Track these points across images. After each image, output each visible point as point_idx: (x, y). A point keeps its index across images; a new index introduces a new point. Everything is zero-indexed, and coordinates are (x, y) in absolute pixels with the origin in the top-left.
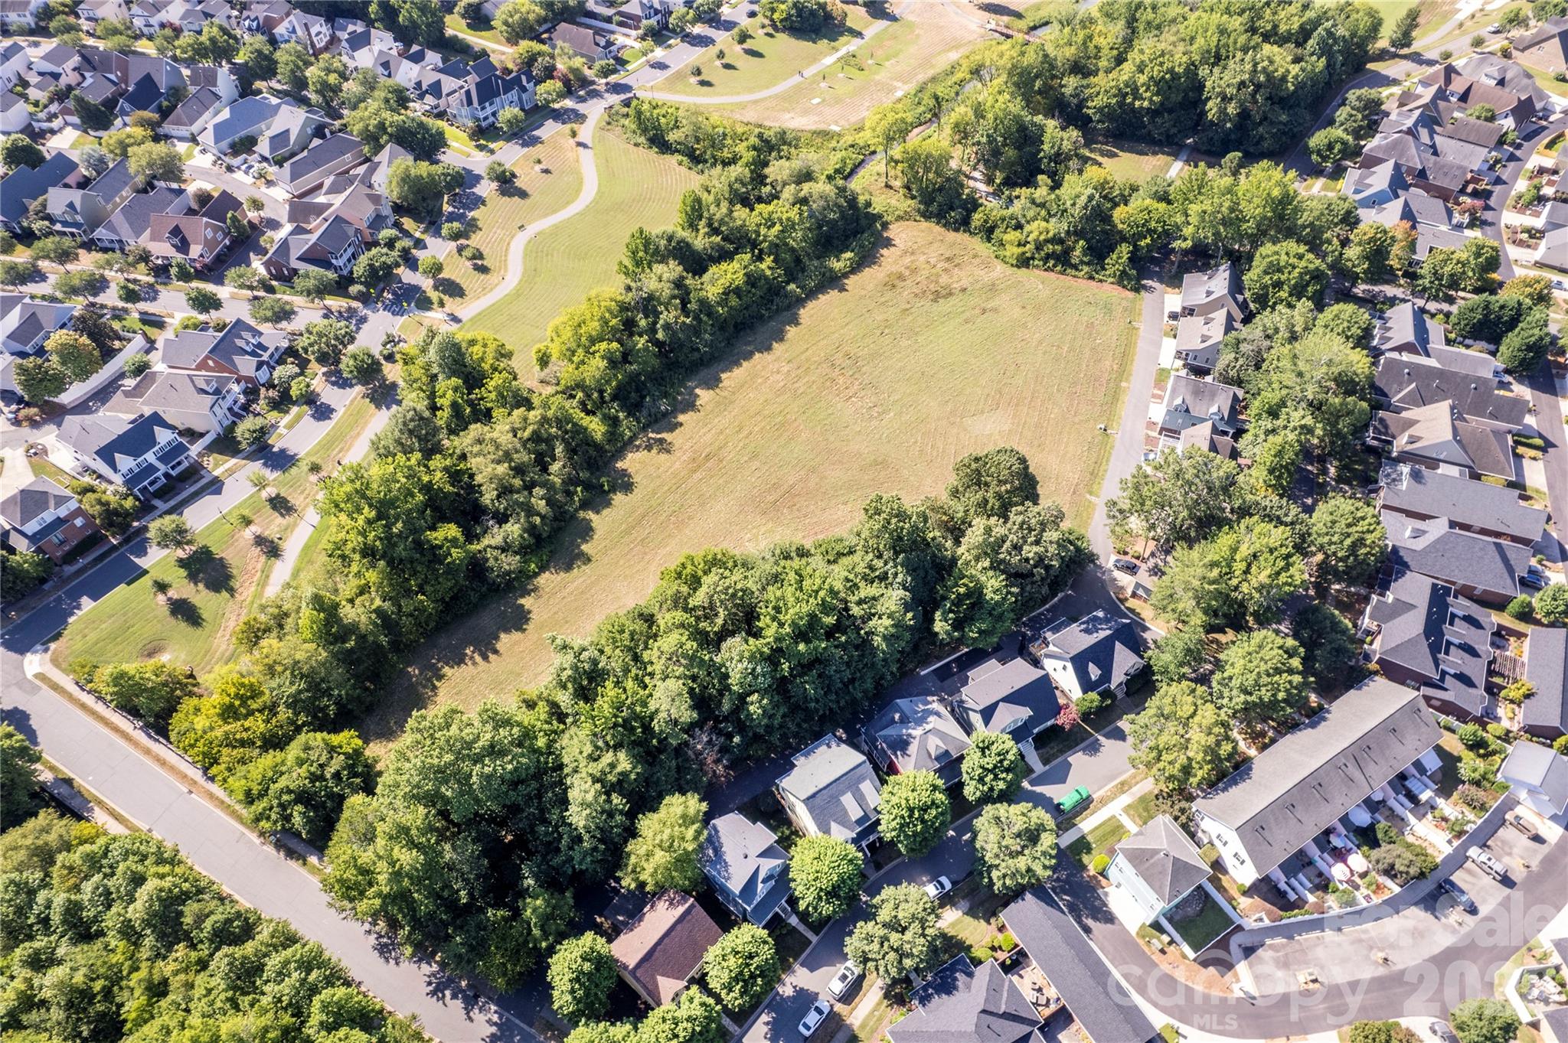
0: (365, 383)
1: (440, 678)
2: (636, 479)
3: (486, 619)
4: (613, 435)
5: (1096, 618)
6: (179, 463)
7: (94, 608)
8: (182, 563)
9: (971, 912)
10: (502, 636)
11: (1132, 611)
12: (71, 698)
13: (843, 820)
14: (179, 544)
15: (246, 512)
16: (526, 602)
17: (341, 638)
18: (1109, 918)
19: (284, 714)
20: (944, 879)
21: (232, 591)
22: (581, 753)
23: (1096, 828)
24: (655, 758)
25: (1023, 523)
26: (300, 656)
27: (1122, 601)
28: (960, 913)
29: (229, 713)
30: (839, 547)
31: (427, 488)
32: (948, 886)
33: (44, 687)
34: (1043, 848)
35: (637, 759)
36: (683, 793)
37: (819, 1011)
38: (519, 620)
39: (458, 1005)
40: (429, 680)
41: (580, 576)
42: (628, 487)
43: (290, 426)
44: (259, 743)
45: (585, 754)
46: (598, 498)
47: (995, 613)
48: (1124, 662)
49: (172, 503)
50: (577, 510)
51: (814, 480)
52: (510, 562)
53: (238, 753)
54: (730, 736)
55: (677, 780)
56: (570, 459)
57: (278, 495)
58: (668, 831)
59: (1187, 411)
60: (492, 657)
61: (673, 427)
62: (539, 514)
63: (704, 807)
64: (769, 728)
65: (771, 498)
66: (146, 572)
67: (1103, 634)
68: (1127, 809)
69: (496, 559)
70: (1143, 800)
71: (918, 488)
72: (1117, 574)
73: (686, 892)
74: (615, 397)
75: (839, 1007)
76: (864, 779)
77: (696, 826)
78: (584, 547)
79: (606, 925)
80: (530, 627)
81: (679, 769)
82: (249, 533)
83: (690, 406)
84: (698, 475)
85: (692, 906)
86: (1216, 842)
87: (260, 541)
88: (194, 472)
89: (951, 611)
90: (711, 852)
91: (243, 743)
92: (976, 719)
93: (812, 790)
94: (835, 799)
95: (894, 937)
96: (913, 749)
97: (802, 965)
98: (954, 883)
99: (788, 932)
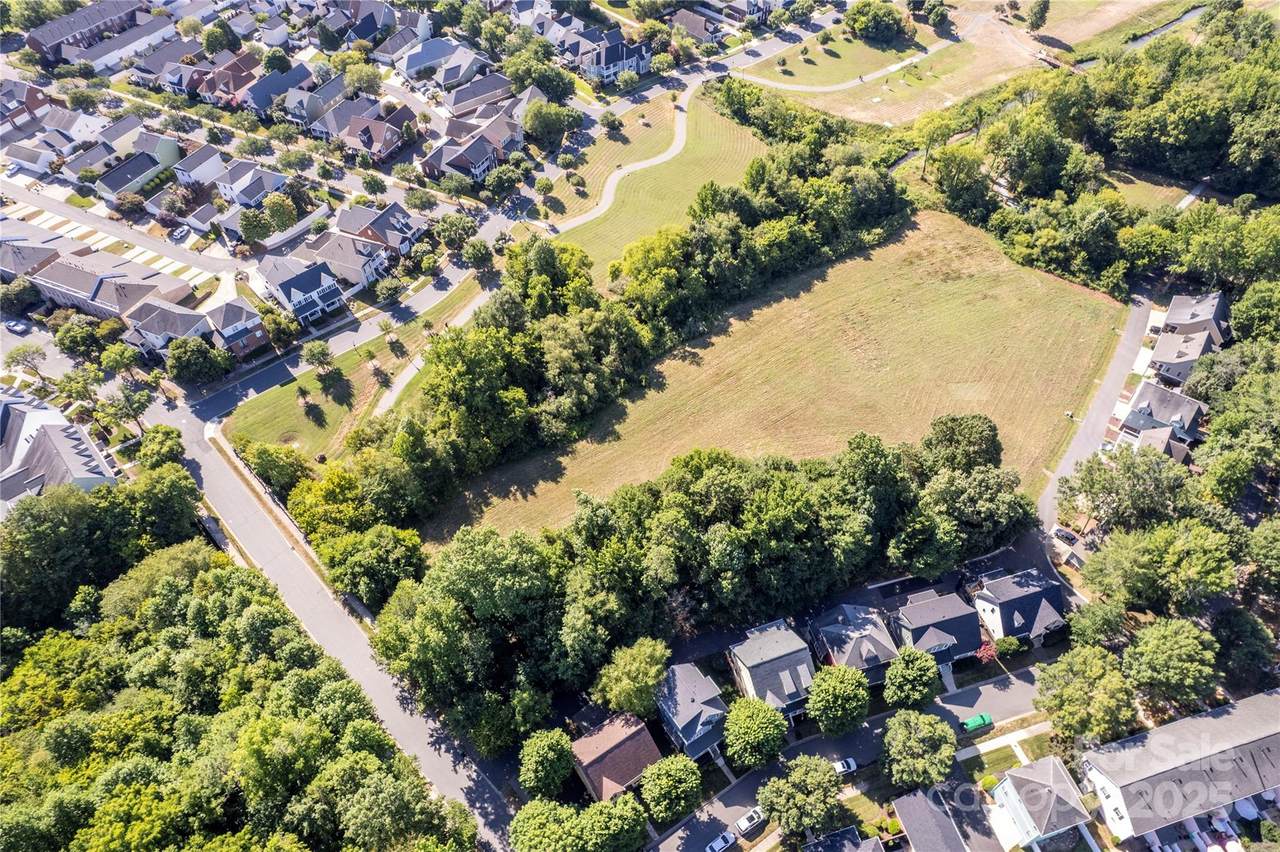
0: (478, 268)
1: (488, 505)
2: (668, 381)
3: (530, 467)
4: (657, 343)
5: (1029, 575)
6: (333, 303)
7: (256, 399)
8: (320, 378)
9: (868, 794)
10: (541, 482)
11: (1063, 576)
12: (229, 460)
13: (778, 692)
14: (321, 363)
15: (372, 349)
16: (564, 460)
17: (422, 458)
18: (988, 832)
19: (369, 506)
20: (851, 761)
21: (350, 406)
22: (581, 587)
23: (991, 752)
24: (637, 605)
25: (983, 480)
26: (389, 466)
27: (1057, 565)
28: (859, 792)
29: (330, 497)
30: (821, 469)
31: (507, 357)
32: (854, 767)
33: (214, 448)
34: (941, 757)
35: (623, 602)
36: (654, 638)
37: (725, 840)
38: (555, 473)
39: (449, 757)
40: (479, 505)
41: (609, 449)
42: (660, 386)
43: (416, 290)
44: (347, 524)
45: (585, 589)
46: (635, 390)
47: (942, 551)
48: (1047, 617)
49: (322, 332)
50: (617, 397)
51: (812, 409)
52: (558, 427)
53: (331, 527)
54: (700, 602)
55: (652, 626)
56: (620, 355)
57: (397, 341)
58: (636, 665)
59: (1150, 414)
60: (530, 497)
61: (706, 345)
62: (587, 394)
63: (668, 653)
64: (733, 603)
65: (774, 418)
66: (295, 379)
67: (1032, 590)
68: (1022, 743)
69: (548, 422)
70: (1038, 739)
71: (897, 434)
72: (1056, 542)
73: (640, 717)
74: (664, 313)
75: (742, 841)
76: (802, 663)
77: (659, 666)
78: (616, 427)
79: (572, 727)
80: (563, 480)
81: (654, 618)
82: (371, 365)
83: (724, 330)
84: (717, 388)
85: (642, 729)
86: (1099, 793)
87: (378, 372)
88: (342, 310)
89: (904, 542)
90: (666, 690)
91: (336, 521)
92: (907, 636)
93: (758, 661)
94: (775, 674)
95: (800, 797)
96: (849, 647)
97: (720, 799)
98: (858, 766)
99: (714, 770)
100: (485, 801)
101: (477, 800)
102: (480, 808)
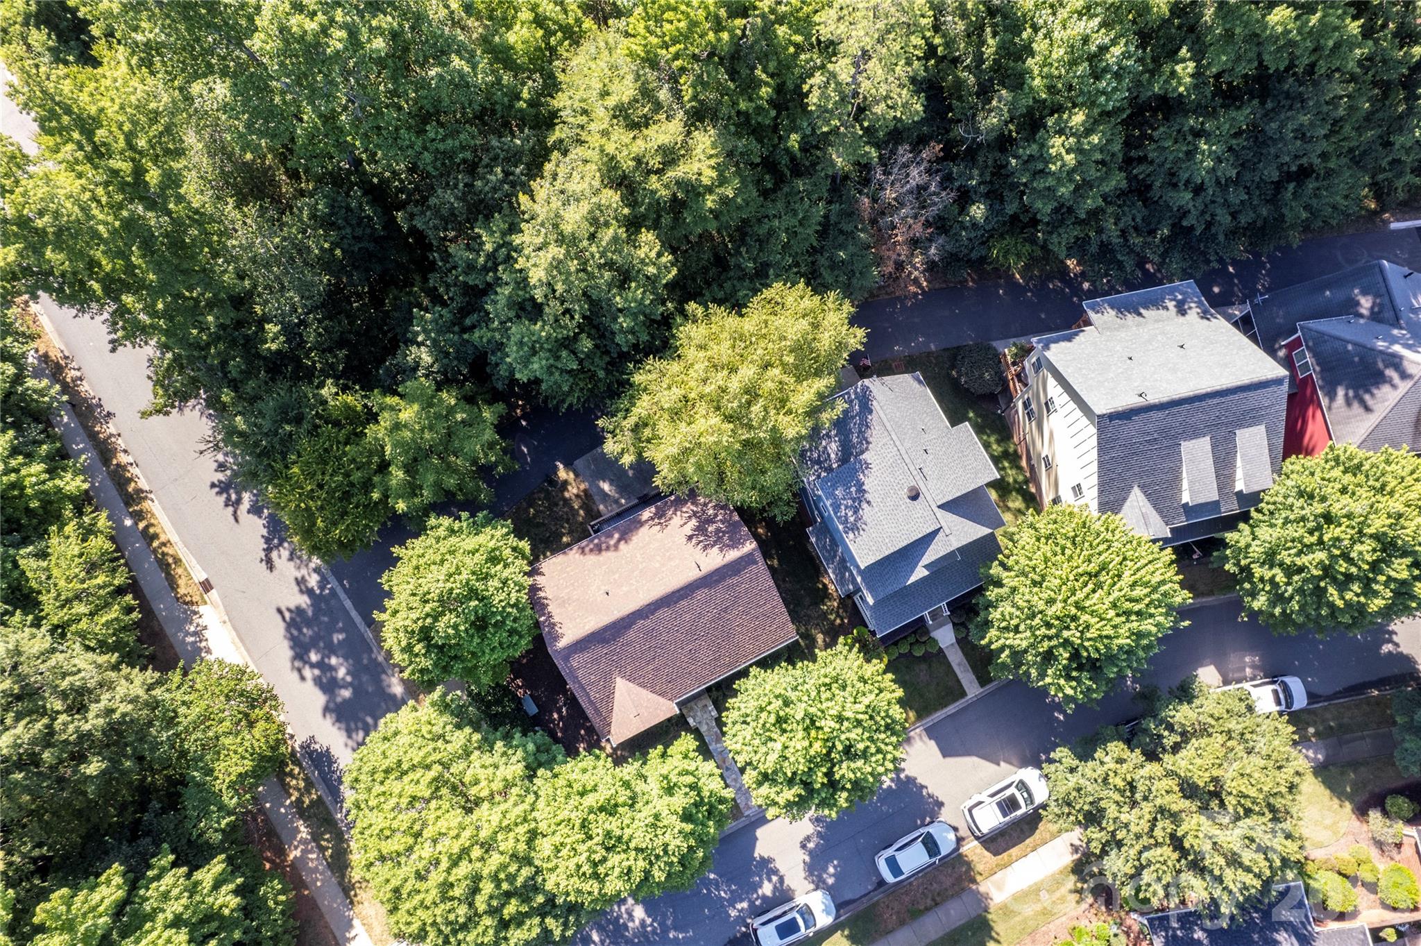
13: (1163, 493)
20: (1295, 684)
22: (605, 94)
24: (780, 180)
36: (818, 286)
37: (931, 845)
45: (611, 101)
54: (965, 199)
55: (813, 251)
63: (857, 338)
75: (972, 849)
76: (1255, 421)
79: (572, 491)
81: (825, 229)
85: (747, 560)
96: (1389, 393)
97: (931, 732)
98: (1312, 697)
99: (926, 658)
100: (331, 650)
101: (313, 644)
102: (320, 665)
